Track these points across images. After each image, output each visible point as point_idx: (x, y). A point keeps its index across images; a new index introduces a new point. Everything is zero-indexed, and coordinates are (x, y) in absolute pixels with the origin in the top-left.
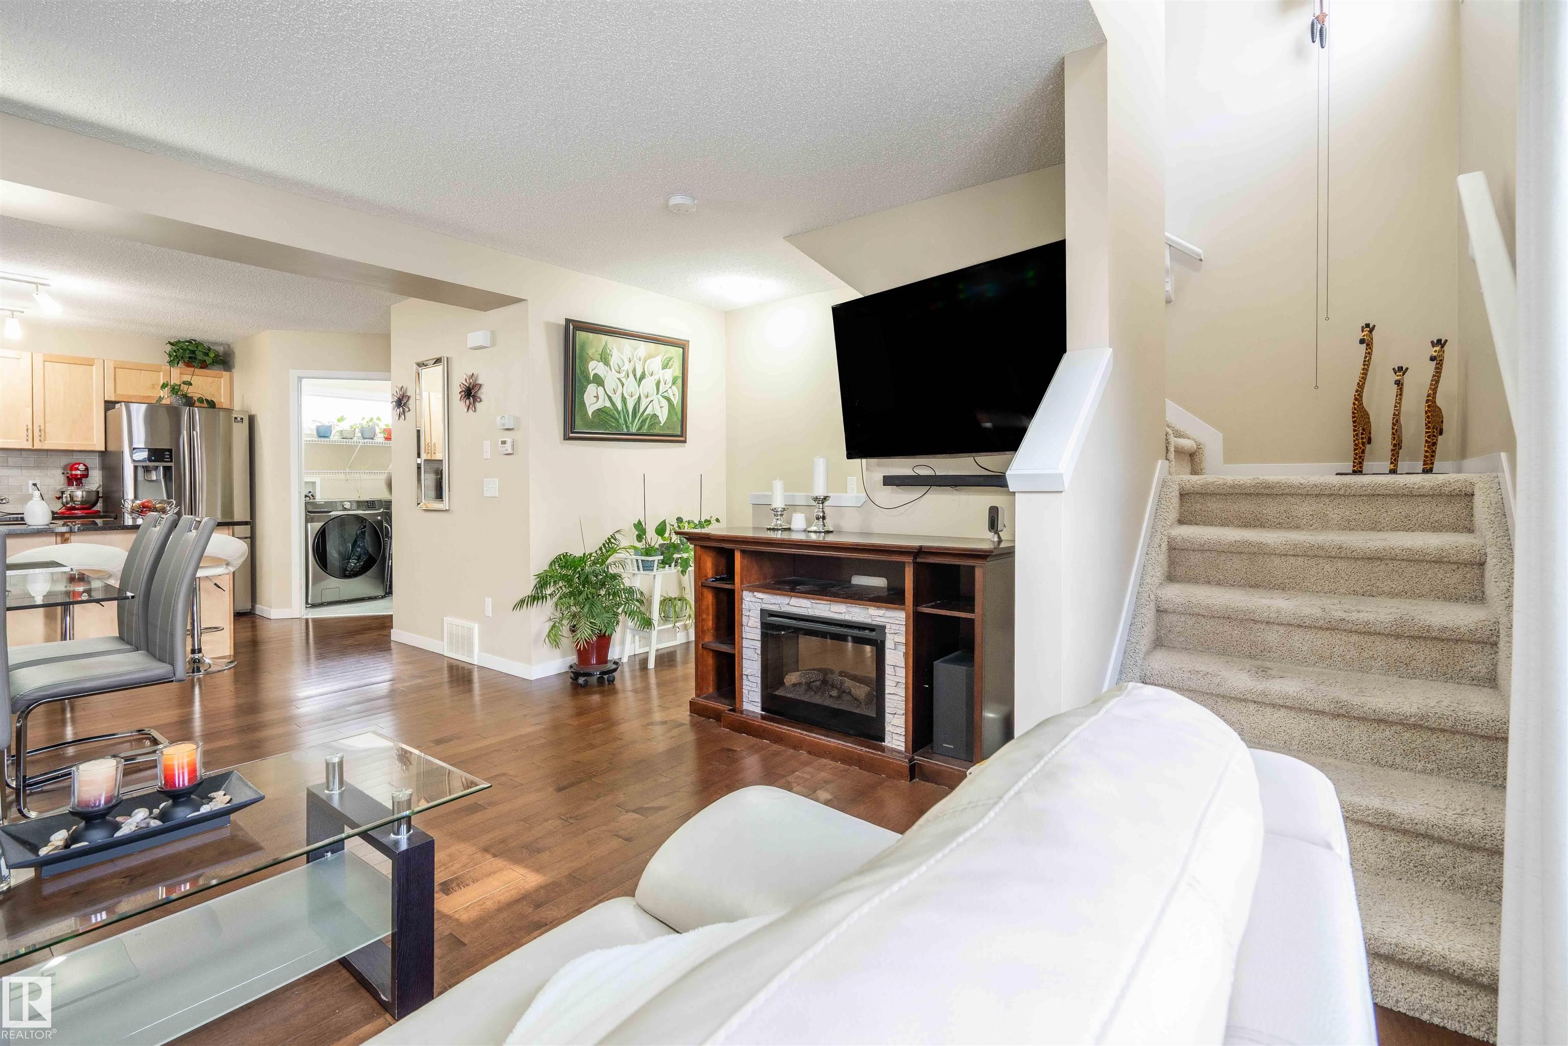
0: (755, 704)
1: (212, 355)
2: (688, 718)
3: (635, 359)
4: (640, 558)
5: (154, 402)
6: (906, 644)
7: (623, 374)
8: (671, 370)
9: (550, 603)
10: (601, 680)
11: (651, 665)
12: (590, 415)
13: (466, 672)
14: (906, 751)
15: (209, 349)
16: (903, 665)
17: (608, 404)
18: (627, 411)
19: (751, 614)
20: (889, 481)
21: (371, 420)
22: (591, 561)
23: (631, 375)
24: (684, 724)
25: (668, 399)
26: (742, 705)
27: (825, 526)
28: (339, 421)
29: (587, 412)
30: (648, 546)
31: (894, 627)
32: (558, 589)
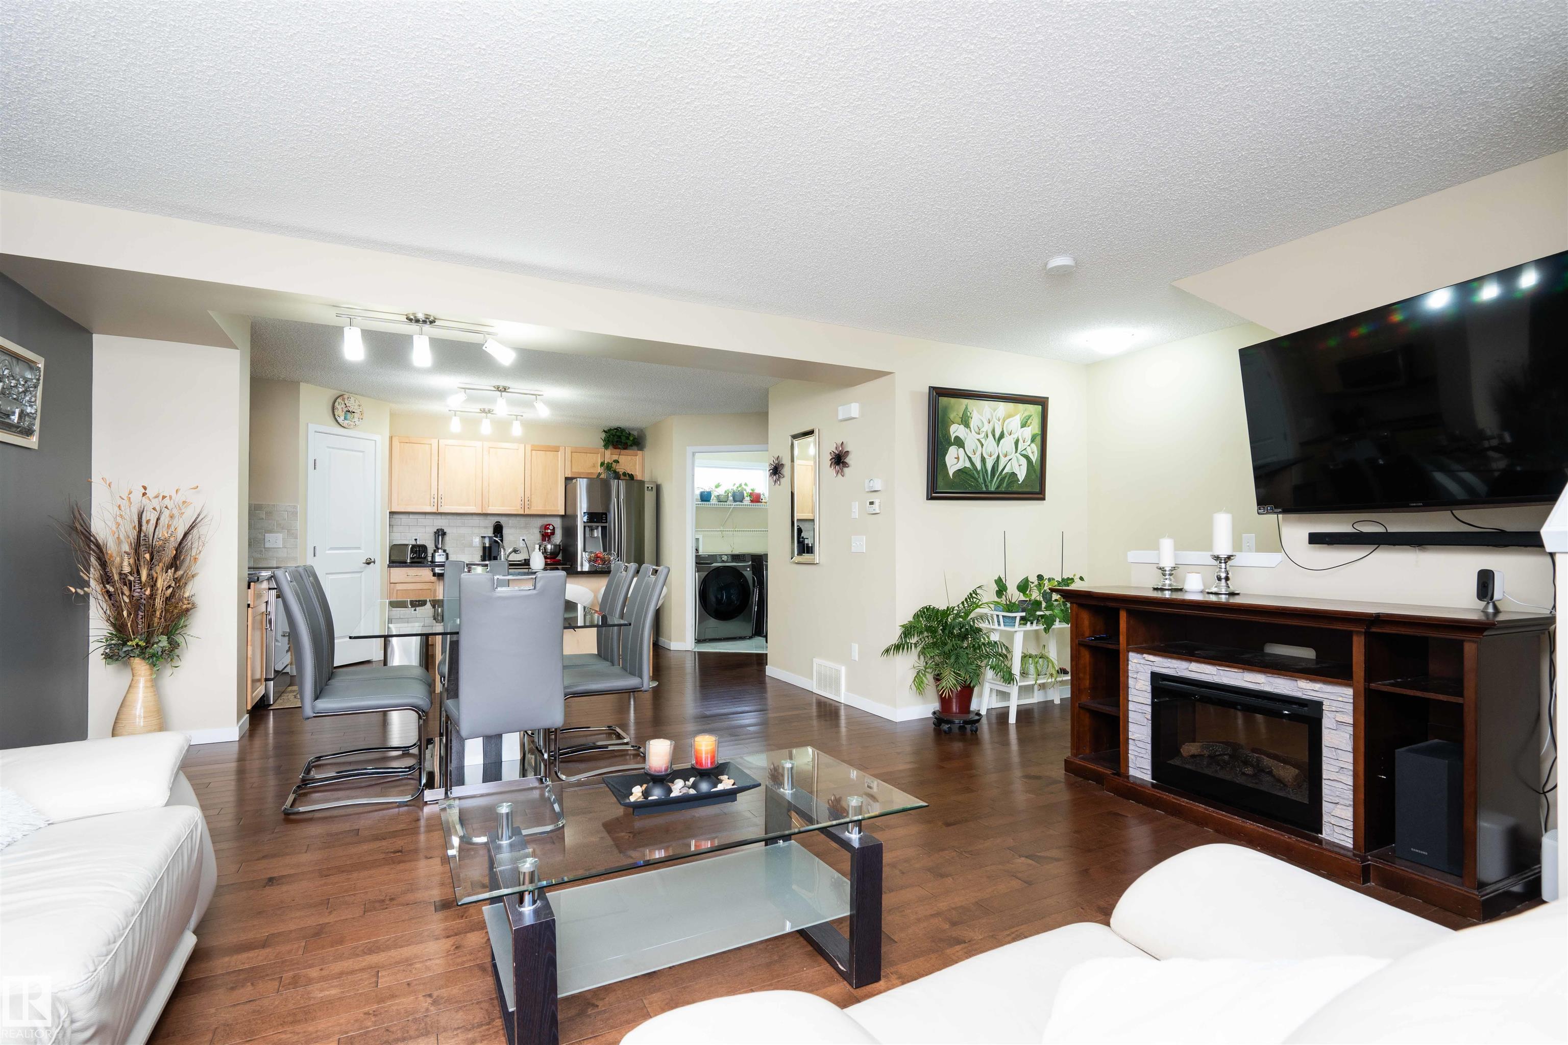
0: (1145, 771)
1: (631, 438)
2: (1063, 776)
3: (994, 419)
4: (1001, 614)
5: (596, 477)
6: (1355, 725)
7: (982, 435)
8: (1030, 427)
9: (915, 652)
10: (962, 728)
11: (1012, 719)
12: (951, 476)
13: (833, 708)
14: (1354, 848)
15: (630, 434)
16: (1350, 748)
17: (968, 465)
18: (986, 471)
19: (1138, 676)
20: (1315, 539)
21: (741, 485)
22: (953, 614)
23: (990, 436)
24: (1060, 782)
25: (1027, 458)
26: (1128, 771)
27: (1229, 587)
28: (716, 487)
29: (948, 473)
30: (1008, 603)
31: (1335, 704)
32: (921, 639)
